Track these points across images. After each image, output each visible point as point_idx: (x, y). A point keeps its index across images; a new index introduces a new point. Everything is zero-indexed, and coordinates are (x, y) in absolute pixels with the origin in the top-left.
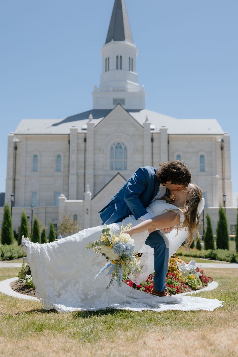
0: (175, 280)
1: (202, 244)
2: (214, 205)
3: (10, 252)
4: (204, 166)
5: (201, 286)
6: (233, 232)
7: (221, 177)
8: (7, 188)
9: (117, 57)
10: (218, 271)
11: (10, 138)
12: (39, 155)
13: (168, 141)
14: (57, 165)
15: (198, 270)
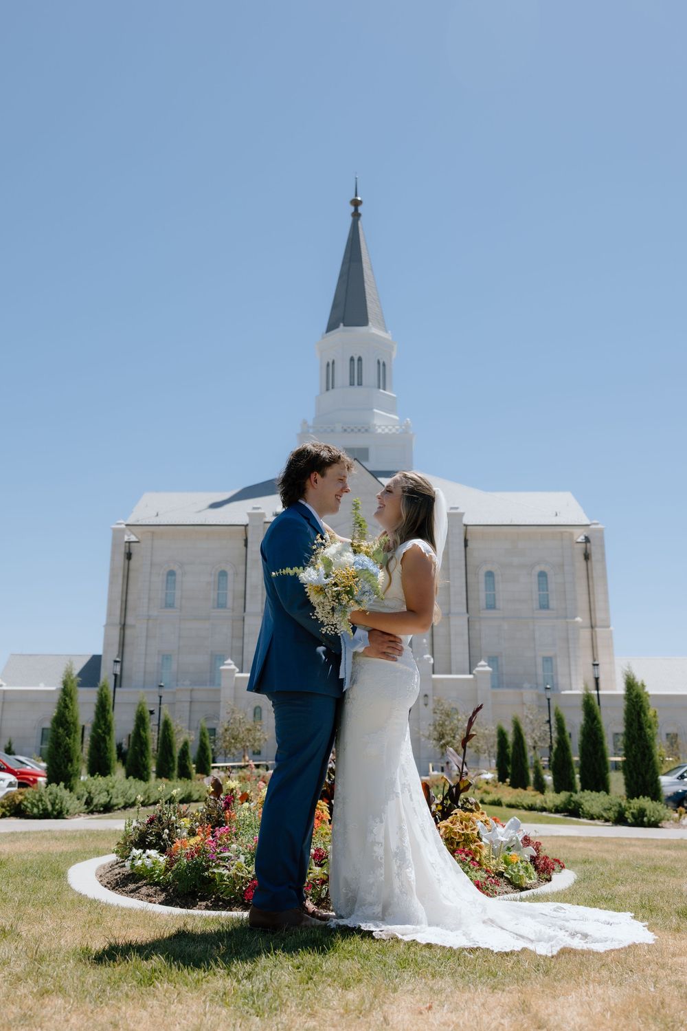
0: (472, 866)
1: (548, 778)
2: (574, 686)
3: (106, 793)
4: (548, 595)
5: (536, 881)
6: (620, 750)
7: (588, 623)
8: (107, 645)
9: (352, 359)
10: (581, 845)
11: (117, 533)
12: (178, 572)
13: (466, 541)
14: (218, 594)
15: (527, 840)
